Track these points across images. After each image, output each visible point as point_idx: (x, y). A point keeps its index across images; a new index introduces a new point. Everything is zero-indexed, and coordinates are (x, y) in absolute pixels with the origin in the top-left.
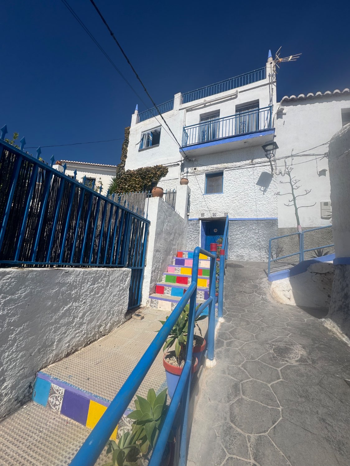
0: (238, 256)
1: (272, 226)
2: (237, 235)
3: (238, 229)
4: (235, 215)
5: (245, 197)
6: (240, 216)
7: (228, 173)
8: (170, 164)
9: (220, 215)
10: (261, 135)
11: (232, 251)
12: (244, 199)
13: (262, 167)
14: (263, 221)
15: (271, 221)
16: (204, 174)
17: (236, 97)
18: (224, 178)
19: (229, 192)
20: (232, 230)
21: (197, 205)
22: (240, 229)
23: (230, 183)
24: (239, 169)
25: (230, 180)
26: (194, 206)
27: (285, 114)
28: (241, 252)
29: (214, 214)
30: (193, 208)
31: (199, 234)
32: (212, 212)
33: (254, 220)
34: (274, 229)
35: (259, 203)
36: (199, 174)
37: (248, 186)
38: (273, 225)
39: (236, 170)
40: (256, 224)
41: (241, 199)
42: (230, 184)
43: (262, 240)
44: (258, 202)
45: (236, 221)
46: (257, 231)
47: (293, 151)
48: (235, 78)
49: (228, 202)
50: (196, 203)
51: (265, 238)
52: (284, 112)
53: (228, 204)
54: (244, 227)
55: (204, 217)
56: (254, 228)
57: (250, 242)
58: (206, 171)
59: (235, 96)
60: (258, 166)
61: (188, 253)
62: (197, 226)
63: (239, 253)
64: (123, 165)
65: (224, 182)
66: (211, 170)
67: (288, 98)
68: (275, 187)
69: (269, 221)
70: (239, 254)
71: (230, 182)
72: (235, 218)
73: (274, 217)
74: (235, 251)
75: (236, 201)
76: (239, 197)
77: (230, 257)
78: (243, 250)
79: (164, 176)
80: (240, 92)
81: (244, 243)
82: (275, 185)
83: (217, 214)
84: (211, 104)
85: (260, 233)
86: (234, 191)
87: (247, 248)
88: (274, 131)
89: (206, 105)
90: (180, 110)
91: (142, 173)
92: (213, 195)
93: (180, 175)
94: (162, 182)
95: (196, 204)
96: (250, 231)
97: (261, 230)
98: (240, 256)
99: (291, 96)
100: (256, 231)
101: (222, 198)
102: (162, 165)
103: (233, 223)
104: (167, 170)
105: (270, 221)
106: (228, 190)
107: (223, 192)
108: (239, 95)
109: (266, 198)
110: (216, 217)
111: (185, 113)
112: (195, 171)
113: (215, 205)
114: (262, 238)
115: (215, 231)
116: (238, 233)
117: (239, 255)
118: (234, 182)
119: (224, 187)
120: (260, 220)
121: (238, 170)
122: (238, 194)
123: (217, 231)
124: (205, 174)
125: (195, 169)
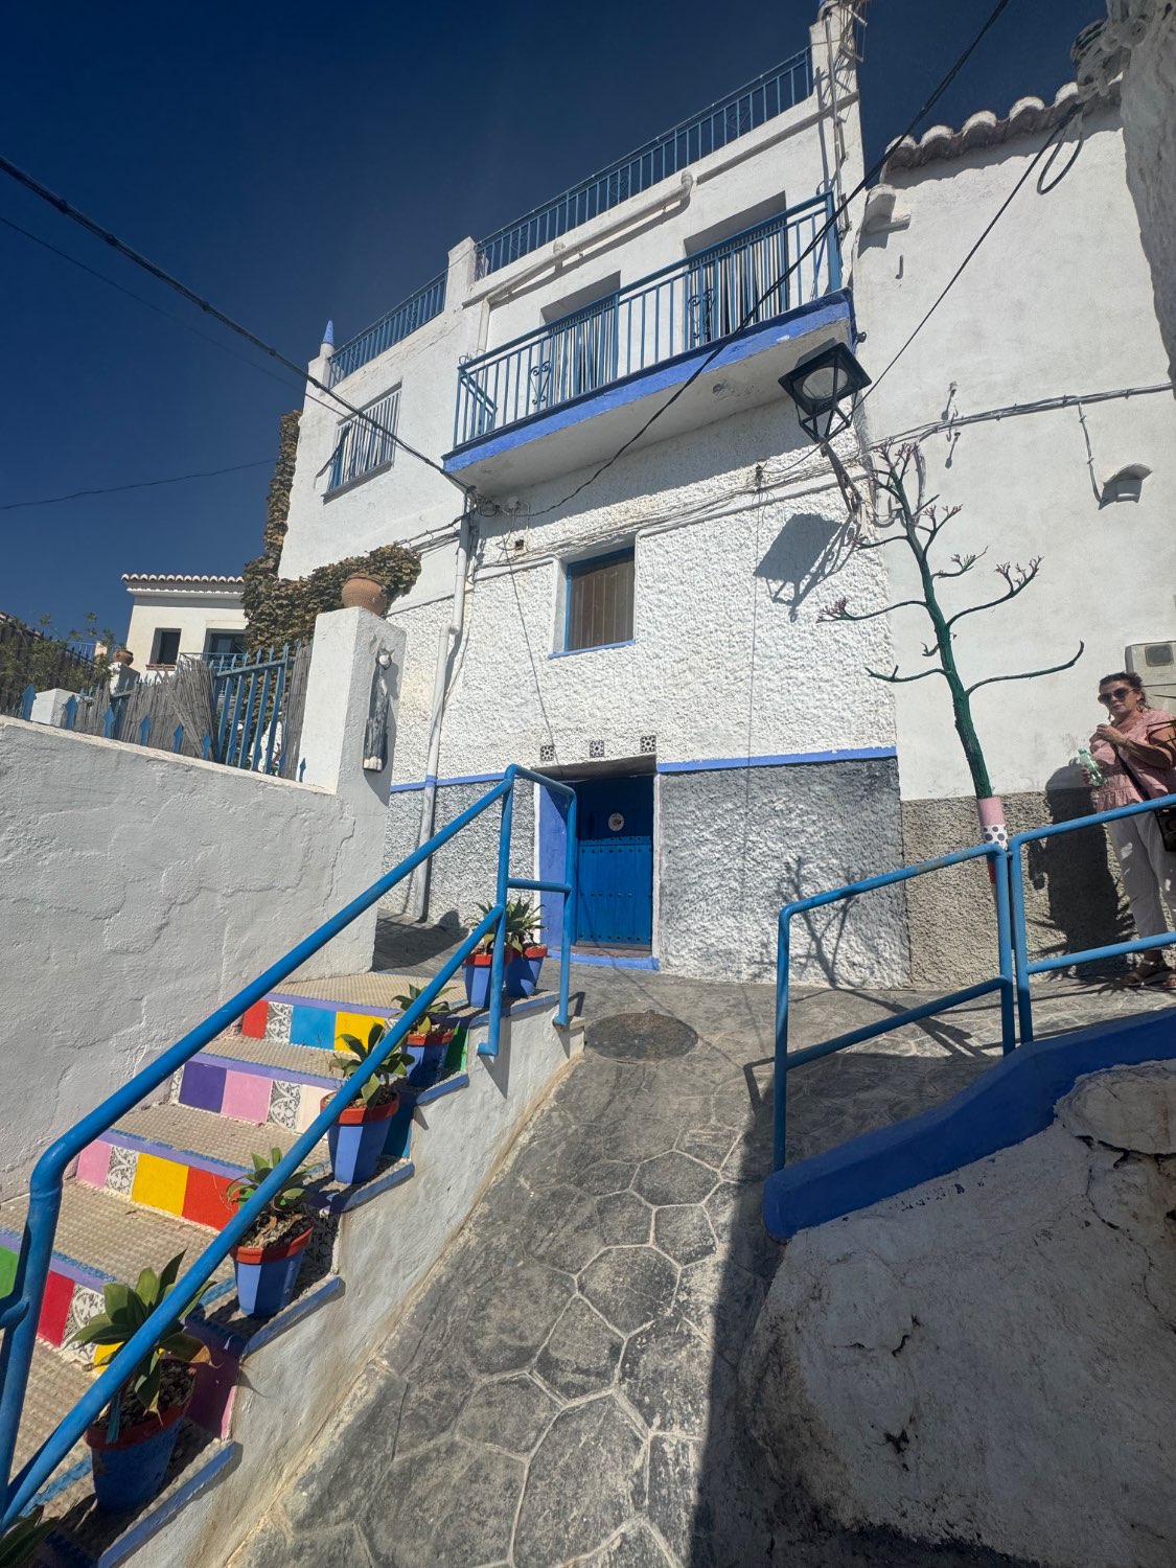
0: (706, 956)
1: (870, 789)
2: (700, 843)
3: (707, 812)
4: (690, 745)
5: (732, 650)
6: (712, 749)
7: (653, 545)
8: (428, 538)
9: (621, 749)
10: (786, 338)
11: (682, 926)
12: (729, 665)
13: (807, 497)
14: (824, 769)
15: (864, 767)
16: (556, 563)
17: (685, 203)
18: (638, 573)
19: (659, 634)
20: (677, 822)
21: (523, 709)
22: (713, 817)
23: (661, 592)
24: (702, 521)
25: (663, 579)
26: (510, 715)
27: (904, 225)
28: (720, 932)
29: (596, 747)
30: (507, 725)
31: (533, 844)
32: (586, 737)
33: (781, 766)
34: (879, 807)
35: (801, 675)
36: (535, 567)
37: (745, 599)
38: (871, 784)
39: (690, 527)
40: (787, 784)
41: (713, 663)
42: (660, 597)
43: (821, 869)
44: (793, 673)
45: (694, 772)
46: (796, 823)
47: (953, 392)
48: (679, 130)
49: (656, 682)
50: (519, 701)
51: (836, 855)
52: (897, 213)
53: (654, 694)
54: (730, 806)
55: (550, 764)
56: (779, 806)
57: (763, 883)
58: (561, 546)
59: (678, 203)
60: (789, 497)
61: (291, 1007)
62: (525, 808)
63: (713, 940)
64: (271, 563)
65: (637, 589)
66: (584, 539)
67: (914, 146)
68: (877, 590)
69: (852, 766)
70: (712, 945)
71: (662, 586)
72: (687, 760)
73: (876, 744)
74: (694, 927)
75: (690, 677)
76: (706, 653)
77: (671, 959)
78: (731, 922)
79: (406, 591)
80: (701, 180)
81: (734, 884)
82: (873, 576)
83: (608, 746)
84: (584, 254)
85: (810, 830)
86: (683, 629)
87: (753, 911)
88: (846, 304)
89: (565, 263)
90: (466, 305)
91: (327, 588)
92: (589, 654)
93: (461, 578)
94: (397, 616)
95: (522, 704)
96: (763, 821)
97: (814, 818)
98: (717, 953)
99: (928, 129)
100: (791, 820)
101: (629, 668)
102: (396, 544)
103: (680, 785)
104: (417, 562)
105: (860, 766)
106: (657, 628)
107: (635, 636)
108: (697, 194)
109: (835, 647)
110: (603, 759)
111: (485, 316)
112: (520, 552)
113: (600, 703)
114: (823, 858)
115: (616, 822)
116: (707, 835)
117: (712, 950)
118: (682, 583)
119: (636, 613)
120: (809, 764)
121: (697, 527)
122: (699, 640)
123: (622, 825)
124: (561, 560)
125: (520, 544)
